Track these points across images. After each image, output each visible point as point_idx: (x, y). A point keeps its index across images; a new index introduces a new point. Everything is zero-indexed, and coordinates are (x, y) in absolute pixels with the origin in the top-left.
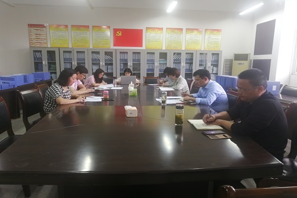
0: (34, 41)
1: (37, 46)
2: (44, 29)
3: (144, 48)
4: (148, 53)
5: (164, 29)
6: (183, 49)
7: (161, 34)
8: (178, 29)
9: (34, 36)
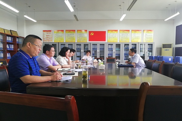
0: (46, 39)
1: (47, 42)
3: (106, 41)
4: (109, 44)
5: (119, 31)
6: (130, 42)
7: (117, 34)
8: (127, 30)
9: (46, 37)
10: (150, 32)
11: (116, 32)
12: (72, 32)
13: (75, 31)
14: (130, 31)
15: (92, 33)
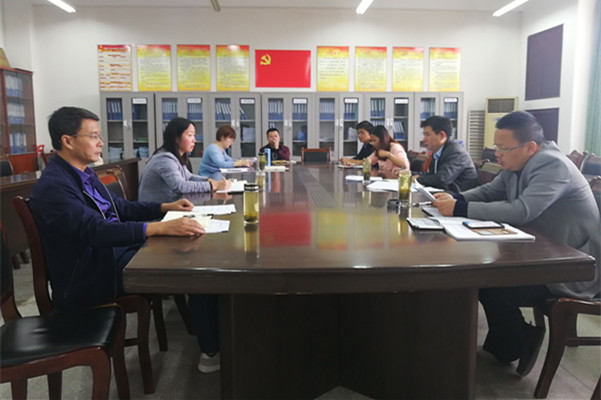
0: (108, 79)
1: (114, 90)
2: (127, 54)
3: (313, 89)
4: (322, 100)
5: (352, 49)
6: (389, 90)
7: (347, 60)
8: (378, 48)
9: (108, 70)
10: (449, 54)
11: (342, 55)
12: (198, 51)
13: (207, 47)
14: (389, 50)
15: (264, 58)
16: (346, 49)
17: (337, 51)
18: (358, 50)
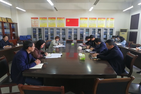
1: (35, 27)
2: (37, 19)
4: (81, 29)
5: (88, 18)
7: (87, 21)
12: (53, 19)
16: (87, 18)
17: (85, 19)
18: (90, 19)
